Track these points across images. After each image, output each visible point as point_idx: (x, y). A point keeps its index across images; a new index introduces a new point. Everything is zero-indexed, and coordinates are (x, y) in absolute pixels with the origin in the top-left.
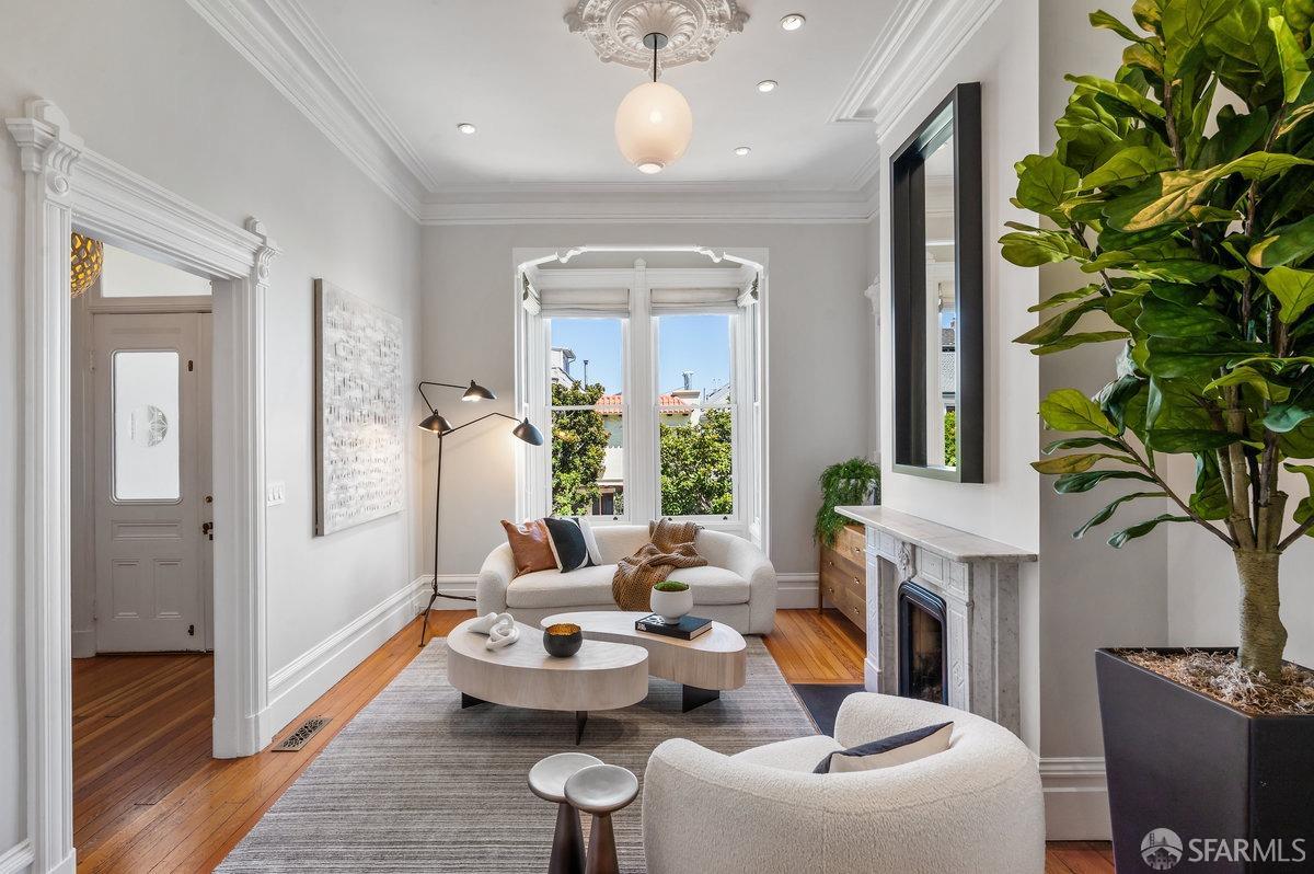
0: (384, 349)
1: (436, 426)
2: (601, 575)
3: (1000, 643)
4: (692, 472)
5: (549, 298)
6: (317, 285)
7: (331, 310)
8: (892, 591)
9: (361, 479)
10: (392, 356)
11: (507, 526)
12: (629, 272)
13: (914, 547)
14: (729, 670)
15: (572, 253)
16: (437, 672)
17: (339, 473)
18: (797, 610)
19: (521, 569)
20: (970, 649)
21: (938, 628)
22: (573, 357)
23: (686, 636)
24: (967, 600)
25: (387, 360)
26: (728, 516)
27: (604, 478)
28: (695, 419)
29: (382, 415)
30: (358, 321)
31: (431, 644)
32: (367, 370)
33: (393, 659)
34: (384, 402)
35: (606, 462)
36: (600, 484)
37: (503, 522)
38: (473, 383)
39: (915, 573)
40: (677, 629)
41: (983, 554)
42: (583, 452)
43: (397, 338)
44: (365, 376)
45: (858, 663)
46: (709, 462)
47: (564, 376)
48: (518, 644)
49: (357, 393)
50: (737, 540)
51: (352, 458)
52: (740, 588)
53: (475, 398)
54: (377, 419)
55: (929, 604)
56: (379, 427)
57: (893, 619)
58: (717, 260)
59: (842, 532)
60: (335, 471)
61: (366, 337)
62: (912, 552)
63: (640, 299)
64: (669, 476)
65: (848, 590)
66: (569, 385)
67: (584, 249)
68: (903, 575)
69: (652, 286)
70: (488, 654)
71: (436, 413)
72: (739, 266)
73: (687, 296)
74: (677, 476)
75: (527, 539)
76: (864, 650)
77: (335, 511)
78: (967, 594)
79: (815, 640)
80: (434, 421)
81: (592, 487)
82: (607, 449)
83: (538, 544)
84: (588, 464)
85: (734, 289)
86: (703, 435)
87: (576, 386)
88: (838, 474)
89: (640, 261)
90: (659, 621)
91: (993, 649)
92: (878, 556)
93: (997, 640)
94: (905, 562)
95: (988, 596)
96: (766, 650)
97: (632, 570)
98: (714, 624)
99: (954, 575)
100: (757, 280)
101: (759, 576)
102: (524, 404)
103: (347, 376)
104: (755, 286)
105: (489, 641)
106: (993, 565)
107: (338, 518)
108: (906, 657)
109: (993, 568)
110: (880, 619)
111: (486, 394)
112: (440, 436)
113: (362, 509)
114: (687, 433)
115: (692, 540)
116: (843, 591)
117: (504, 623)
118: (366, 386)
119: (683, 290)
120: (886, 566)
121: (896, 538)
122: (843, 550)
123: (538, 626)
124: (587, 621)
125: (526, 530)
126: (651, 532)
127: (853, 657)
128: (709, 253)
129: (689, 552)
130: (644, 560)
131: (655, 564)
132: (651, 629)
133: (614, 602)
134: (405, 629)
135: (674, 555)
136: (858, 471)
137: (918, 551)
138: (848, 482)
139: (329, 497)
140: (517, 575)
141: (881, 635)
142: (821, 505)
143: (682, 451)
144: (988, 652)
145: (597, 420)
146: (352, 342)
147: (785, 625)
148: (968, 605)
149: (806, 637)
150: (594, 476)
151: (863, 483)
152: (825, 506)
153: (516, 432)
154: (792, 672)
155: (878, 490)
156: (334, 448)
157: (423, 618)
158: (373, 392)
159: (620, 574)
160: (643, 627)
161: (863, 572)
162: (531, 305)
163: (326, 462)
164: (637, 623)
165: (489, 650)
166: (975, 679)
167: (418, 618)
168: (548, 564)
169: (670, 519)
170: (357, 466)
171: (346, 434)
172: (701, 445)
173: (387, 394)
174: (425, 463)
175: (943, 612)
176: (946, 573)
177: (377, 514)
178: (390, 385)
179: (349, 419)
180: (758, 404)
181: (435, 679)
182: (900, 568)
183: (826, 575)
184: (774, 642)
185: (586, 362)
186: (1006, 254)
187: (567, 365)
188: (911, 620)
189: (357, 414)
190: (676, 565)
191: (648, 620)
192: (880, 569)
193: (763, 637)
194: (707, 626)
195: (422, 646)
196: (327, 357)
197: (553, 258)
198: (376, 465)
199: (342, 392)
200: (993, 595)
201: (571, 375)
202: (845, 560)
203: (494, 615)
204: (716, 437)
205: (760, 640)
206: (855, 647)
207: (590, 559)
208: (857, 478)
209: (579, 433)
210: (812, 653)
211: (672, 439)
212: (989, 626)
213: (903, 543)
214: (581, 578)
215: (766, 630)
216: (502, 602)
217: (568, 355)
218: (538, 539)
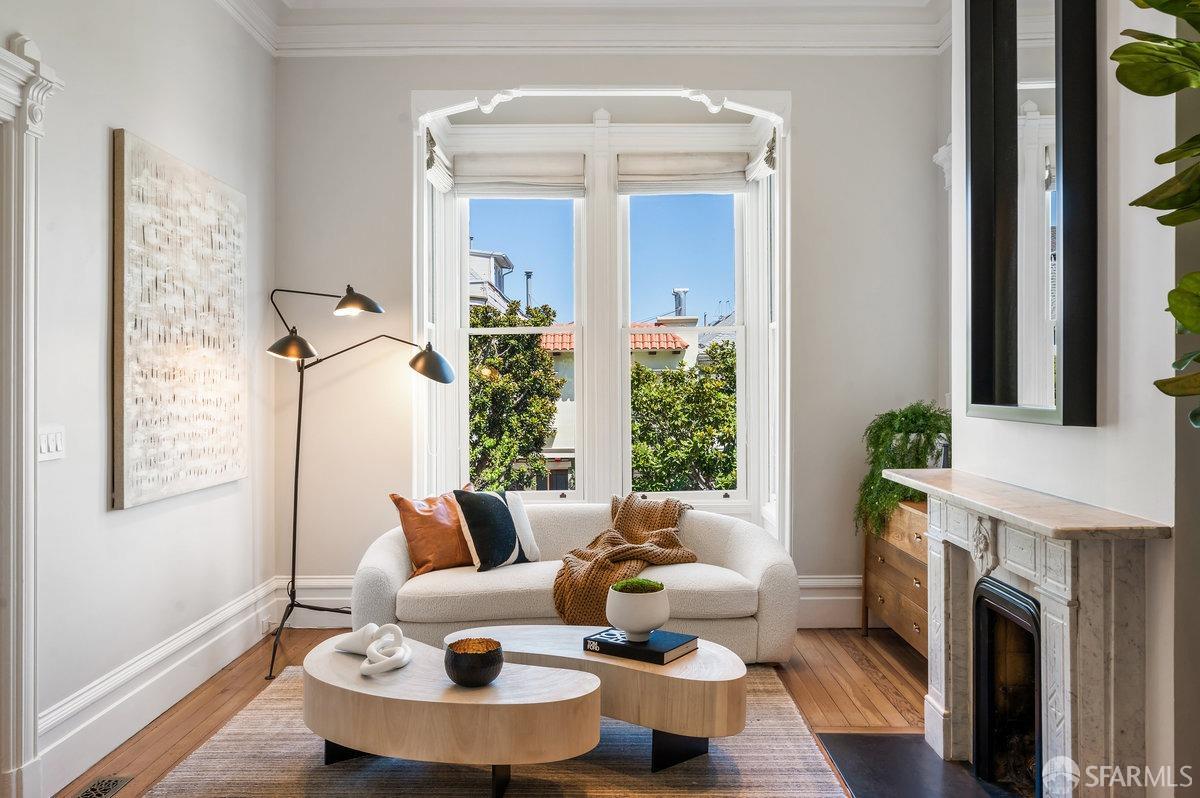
0: (217, 238)
1: (293, 350)
2: (538, 575)
3: (1118, 660)
4: (684, 436)
5: (467, 167)
6: (116, 139)
7: (138, 174)
8: (965, 593)
9: (180, 427)
10: (231, 247)
11: (399, 502)
12: (584, 129)
13: (995, 522)
14: (721, 706)
15: (499, 98)
16: (291, 714)
17: (147, 417)
18: (830, 629)
19: (419, 567)
20: (1073, 670)
21: (1029, 643)
22: (509, 266)
23: (657, 658)
24: (1068, 596)
25: (222, 254)
26: (729, 492)
27: (555, 446)
28: (690, 360)
29: (214, 335)
30: (178, 194)
31: (284, 675)
32: (192, 268)
33: (226, 696)
34: (217, 314)
35: (558, 422)
36: (547, 455)
37: (392, 496)
38: (350, 290)
39: (997, 562)
40: (645, 649)
41: (1091, 525)
42: (522, 408)
43: (237, 222)
44: (188, 275)
45: (917, 705)
46: (709, 423)
47: (496, 295)
48: (409, 668)
49: (176, 301)
50: (742, 525)
51: (167, 396)
52: (745, 594)
53: (353, 311)
54: (206, 340)
55: (1016, 608)
56: (208, 352)
57: (967, 634)
58: (714, 110)
59: (896, 512)
60: (141, 414)
61: (190, 218)
62: (993, 529)
63: (601, 169)
64: (651, 443)
65: (903, 597)
66: (502, 308)
67: (517, 93)
68: (979, 569)
69: (618, 150)
70: (363, 681)
71: (293, 331)
72: (748, 119)
73: (672, 165)
74: (662, 443)
75: (428, 521)
76: (924, 681)
77: (143, 473)
78: (1069, 588)
79: (856, 673)
80: (290, 343)
81: (535, 461)
82: (559, 403)
83: (444, 529)
84: (531, 425)
85: (741, 154)
86: (701, 382)
87: (513, 308)
88: (891, 426)
89: (602, 114)
90: (619, 636)
91: (1107, 669)
92: (946, 543)
93: (1112, 656)
94: (982, 546)
95: (1100, 591)
96: (781, 686)
97: (583, 567)
98: (701, 643)
99: (1051, 563)
100: (774, 140)
101: (772, 576)
102: (427, 325)
103: (161, 274)
104: (771, 149)
105: (365, 664)
106: (1107, 542)
107: (145, 485)
108: (984, 690)
109: (1108, 551)
110: (947, 634)
111: (370, 306)
112: (301, 368)
113: (182, 474)
114: (678, 379)
115: (675, 525)
116: (898, 598)
117: (389, 638)
118: (189, 291)
119: (666, 155)
120: (956, 556)
121: (969, 511)
122: (897, 540)
123: (439, 644)
124: (511, 638)
125: (427, 507)
126: (614, 513)
127: (910, 696)
128: (703, 98)
129: (670, 542)
130: (601, 552)
131: (618, 559)
132: (606, 648)
133: (555, 613)
134: (247, 654)
135: (647, 546)
136: (921, 422)
137: (1001, 529)
138: (906, 440)
139: (132, 452)
140: (412, 575)
141: (948, 658)
142: (868, 473)
143: (670, 406)
144: (1099, 674)
145: (543, 360)
146: (169, 225)
147: (809, 650)
148: (1070, 604)
149: (842, 669)
150: (538, 443)
151: (929, 438)
152: (872, 473)
153: (413, 364)
154: (818, 717)
155: (948, 447)
156: (140, 380)
157: (273, 639)
158: (201, 300)
159: (565, 574)
160: (594, 645)
161: (923, 568)
162: (438, 177)
163: (128, 401)
164: (586, 641)
165: (366, 677)
166: (1080, 716)
167: (266, 639)
168: (460, 558)
169: (644, 497)
170: (174, 408)
171: (158, 360)
172: (699, 397)
173: (221, 304)
174: (279, 409)
175: (1036, 621)
176: (1040, 560)
177: (205, 481)
178: (225, 291)
179: (163, 338)
180: (775, 325)
181: (288, 724)
182: (975, 555)
183: (873, 578)
184: (794, 675)
185: (529, 275)
186: (1122, 76)
187: (500, 279)
188: (992, 636)
189: (175, 331)
190: (651, 561)
191: (604, 637)
192: (947, 560)
193: (777, 667)
194: (690, 646)
195: (270, 678)
196: (131, 244)
197: (471, 105)
198: (202, 409)
199: (153, 296)
200: (1107, 591)
201: (506, 293)
202: (901, 554)
203: (374, 628)
204: (720, 384)
205: (774, 673)
206: (910, 679)
207: (521, 552)
208: (919, 432)
209: (516, 378)
210: (849, 690)
211: (653, 389)
212: (1101, 636)
213: (980, 520)
214: (507, 578)
215: (782, 657)
216: (389, 611)
217: (502, 264)
218: (446, 521)
